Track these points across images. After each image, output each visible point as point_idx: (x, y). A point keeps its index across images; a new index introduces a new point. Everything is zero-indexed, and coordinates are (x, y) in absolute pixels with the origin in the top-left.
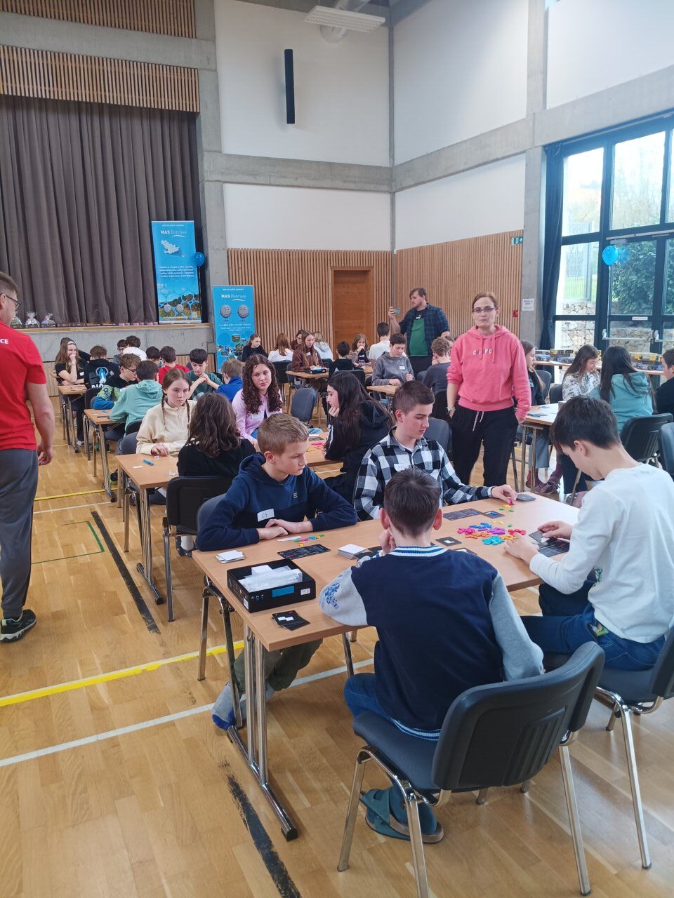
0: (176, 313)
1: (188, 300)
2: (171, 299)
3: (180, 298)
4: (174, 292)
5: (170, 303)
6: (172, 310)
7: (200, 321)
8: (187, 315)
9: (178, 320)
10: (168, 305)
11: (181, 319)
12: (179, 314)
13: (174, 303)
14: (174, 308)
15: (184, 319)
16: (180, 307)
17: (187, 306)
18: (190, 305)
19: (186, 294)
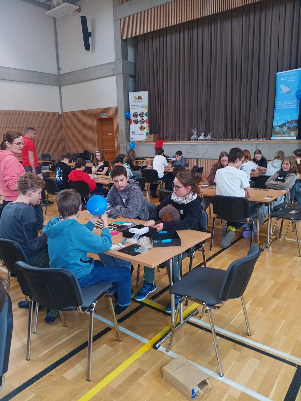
0: (282, 133)
1: (291, 124)
2: (280, 124)
3: (286, 123)
4: (283, 119)
5: (279, 126)
6: (280, 131)
7: (295, 138)
8: (288, 134)
9: (282, 137)
10: (278, 127)
11: (284, 137)
12: (284, 133)
13: (282, 126)
14: (281, 129)
15: (286, 137)
16: (285, 128)
17: (289, 128)
18: (291, 127)
19: (289, 120)
